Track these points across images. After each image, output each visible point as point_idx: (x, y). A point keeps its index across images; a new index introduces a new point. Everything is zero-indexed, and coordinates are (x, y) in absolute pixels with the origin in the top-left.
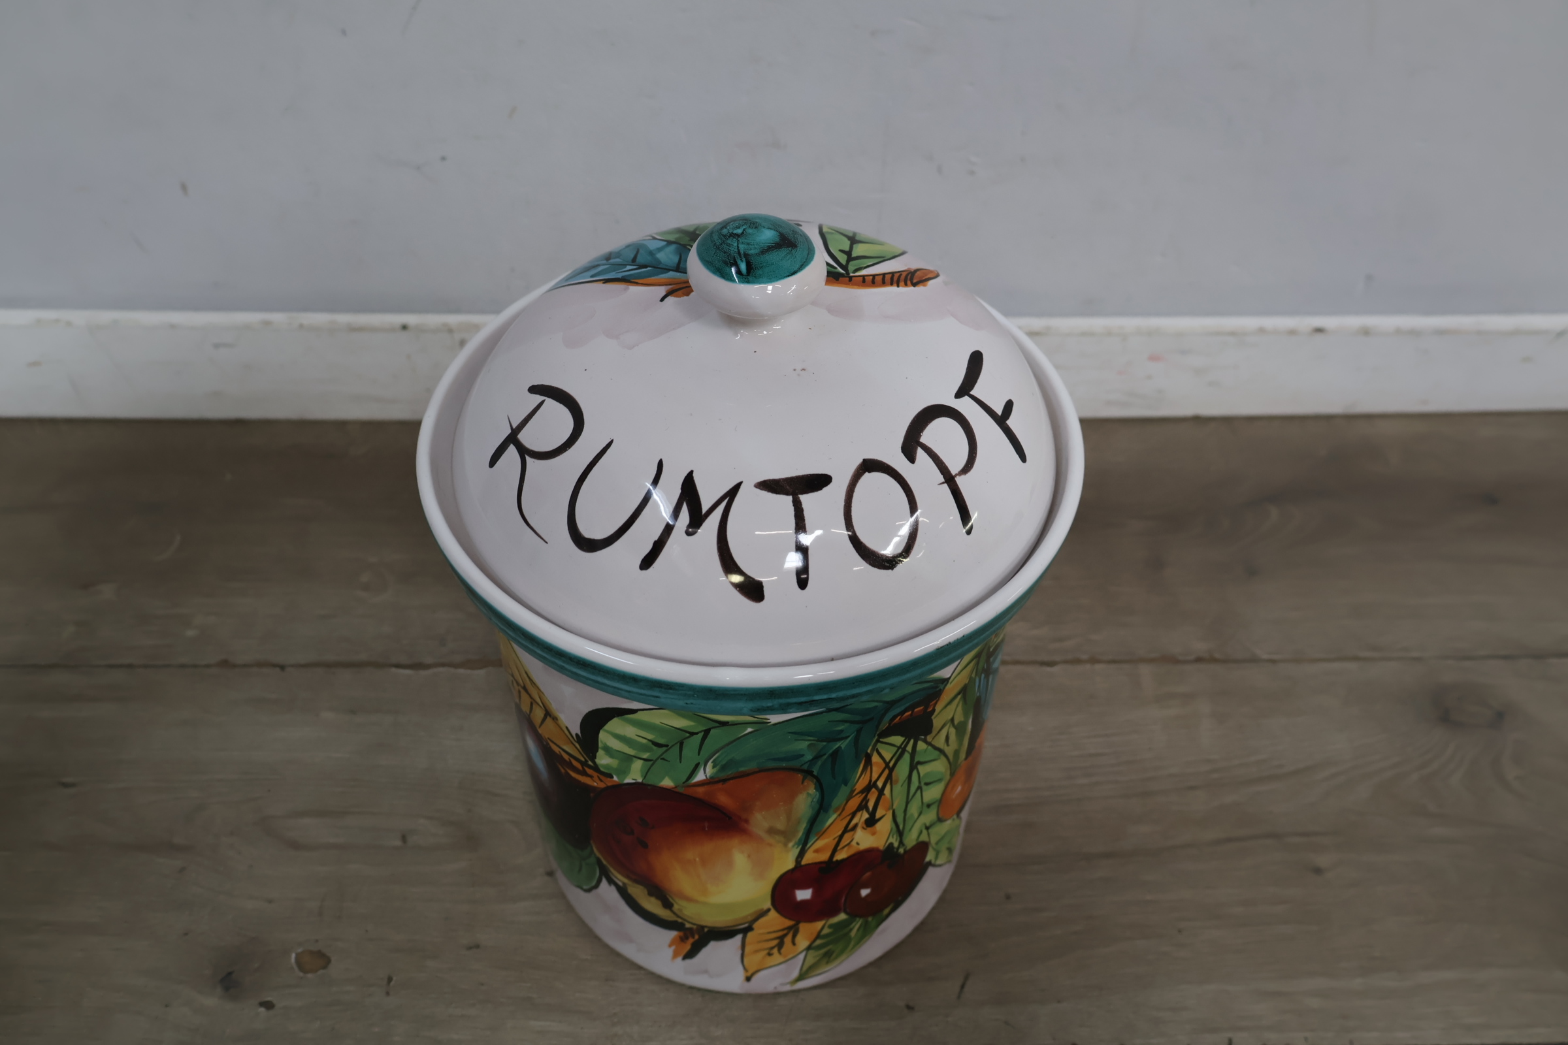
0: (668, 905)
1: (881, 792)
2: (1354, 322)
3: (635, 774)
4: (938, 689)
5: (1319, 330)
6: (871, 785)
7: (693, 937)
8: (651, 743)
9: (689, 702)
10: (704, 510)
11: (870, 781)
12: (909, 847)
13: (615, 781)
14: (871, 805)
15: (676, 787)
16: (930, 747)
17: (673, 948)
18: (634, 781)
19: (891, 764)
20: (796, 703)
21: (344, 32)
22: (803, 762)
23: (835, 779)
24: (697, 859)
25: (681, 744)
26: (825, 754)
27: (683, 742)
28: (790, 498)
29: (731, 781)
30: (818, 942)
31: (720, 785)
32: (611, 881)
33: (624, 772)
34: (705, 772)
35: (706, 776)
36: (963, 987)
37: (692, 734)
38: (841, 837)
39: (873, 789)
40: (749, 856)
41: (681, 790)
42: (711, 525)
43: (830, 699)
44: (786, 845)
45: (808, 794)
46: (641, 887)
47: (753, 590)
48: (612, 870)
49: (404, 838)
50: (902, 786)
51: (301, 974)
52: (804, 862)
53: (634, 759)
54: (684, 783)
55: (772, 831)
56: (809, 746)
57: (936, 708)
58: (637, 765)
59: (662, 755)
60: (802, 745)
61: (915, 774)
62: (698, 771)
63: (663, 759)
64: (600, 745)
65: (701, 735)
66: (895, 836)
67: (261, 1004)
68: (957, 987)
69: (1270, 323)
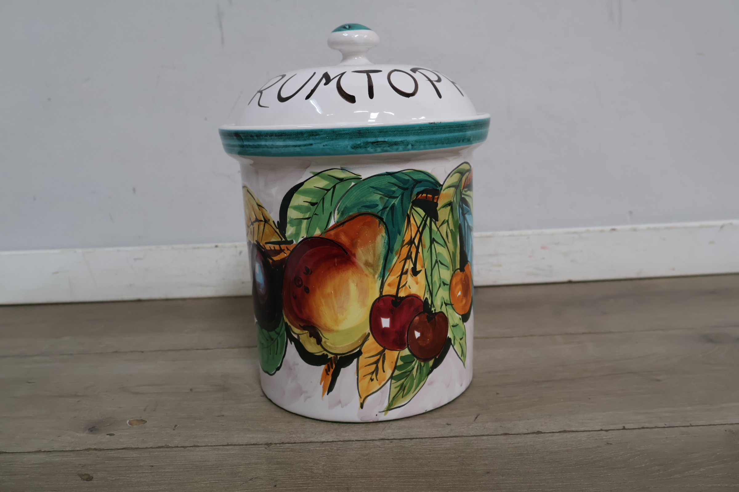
0: (319, 342)
1: (417, 248)
2: (629, 227)
3: (303, 235)
4: (437, 189)
5: (614, 230)
6: (411, 242)
7: (332, 368)
8: (310, 204)
9: (325, 144)
10: (331, 79)
11: (411, 237)
12: (437, 311)
13: (294, 244)
14: (413, 256)
15: (321, 234)
16: (438, 232)
17: (323, 383)
18: (303, 239)
19: (420, 229)
20: (370, 143)
21: (206, 119)
22: (378, 211)
23: (394, 228)
24: (333, 292)
25: (323, 199)
26: (388, 207)
27: (324, 198)
28: (366, 74)
29: (346, 224)
30: (397, 373)
31: (341, 228)
32: (292, 339)
33: (297, 234)
34: (334, 219)
35: (335, 221)
36: (476, 418)
37: (328, 190)
38: (401, 276)
39: (413, 245)
40: (357, 286)
41: (324, 236)
42: (334, 83)
43: (385, 141)
44: (374, 276)
45: (383, 236)
46: (307, 331)
47: (351, 99)
48: (292, 327)
50: (427, 252)
51: (131, 426)
52: (384, 294)
53: (303, 220)
54: (325, 230)
55: (367, 264)
56: (381, 198)
57: (438, 202)
58: (305, 223)
59: (314, 212)
60: (376, 197)
61: (433, 245)
62: (331, 219)
63: (316, 214)
64: (288, 220)
65: (332, 190)
66: (428, 293)
67: (107, 435)
68: (473, 418)
69: (591, 229)
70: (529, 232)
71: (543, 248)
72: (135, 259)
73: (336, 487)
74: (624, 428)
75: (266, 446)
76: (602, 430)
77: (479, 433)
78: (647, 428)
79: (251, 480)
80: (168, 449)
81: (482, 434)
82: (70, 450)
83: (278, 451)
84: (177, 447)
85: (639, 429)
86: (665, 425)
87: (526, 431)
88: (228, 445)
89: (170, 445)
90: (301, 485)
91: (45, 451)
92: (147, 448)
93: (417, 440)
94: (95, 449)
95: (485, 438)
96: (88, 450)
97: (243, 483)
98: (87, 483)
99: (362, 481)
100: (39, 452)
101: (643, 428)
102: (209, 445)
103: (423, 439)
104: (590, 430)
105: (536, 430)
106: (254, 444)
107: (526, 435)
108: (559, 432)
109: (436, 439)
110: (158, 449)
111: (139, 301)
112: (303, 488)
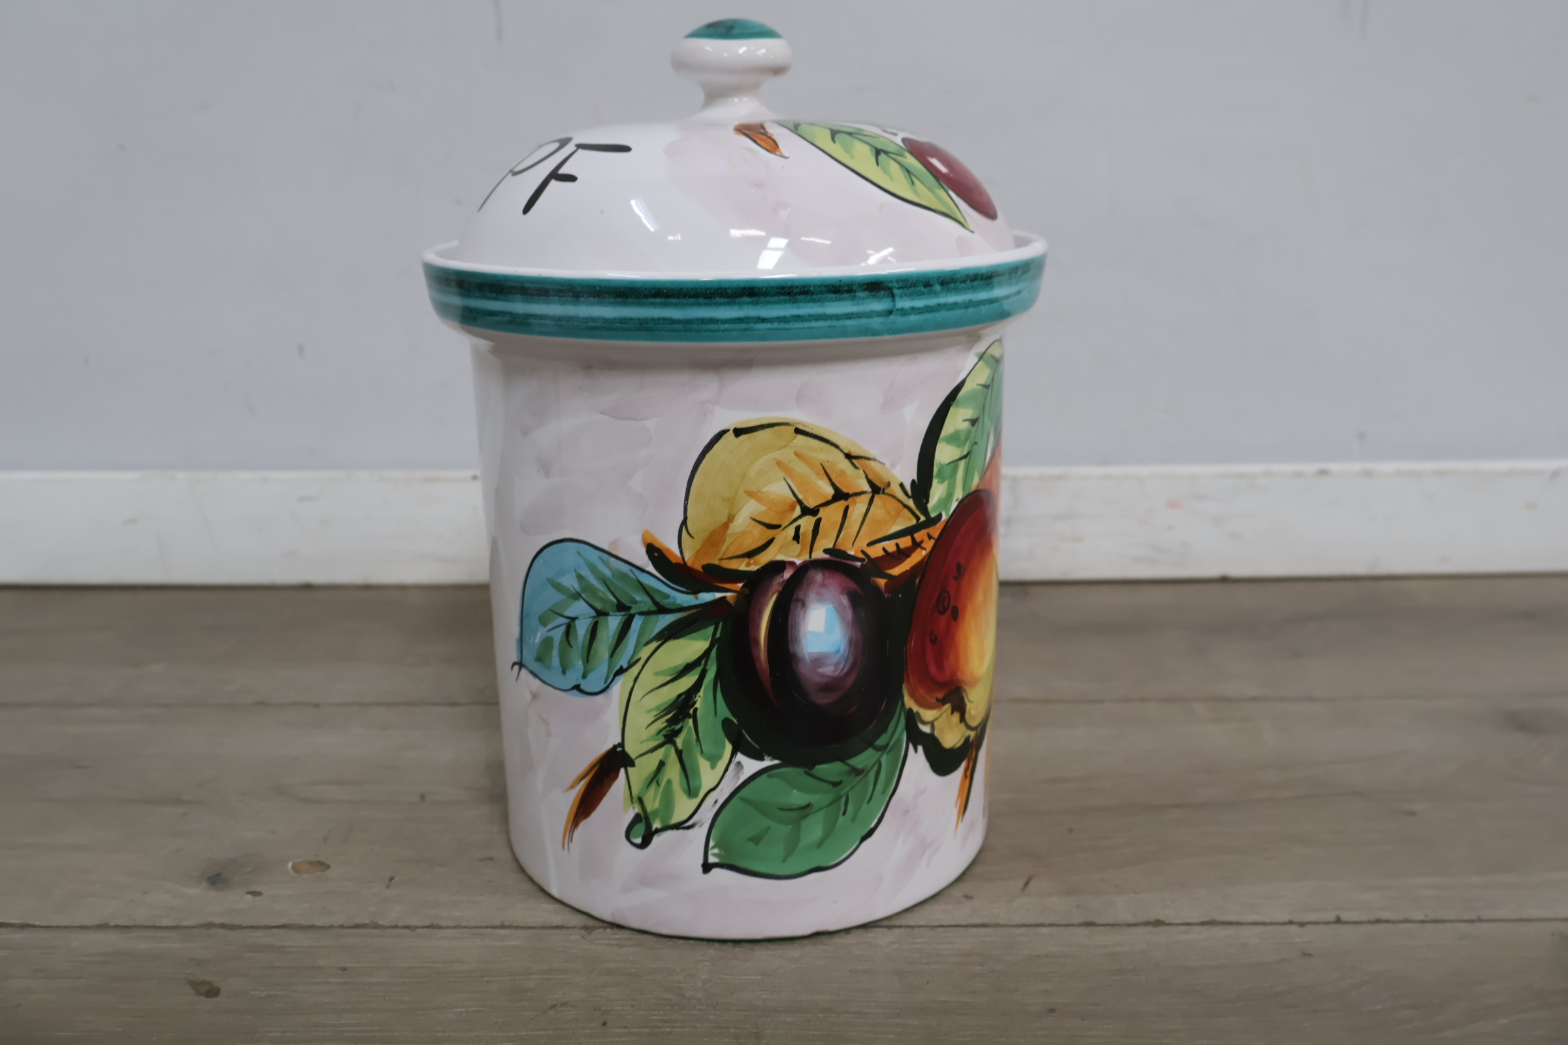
2: (1356, 466)
5: (1323, 472)
36: (1026, 884)
49: (422, 797)
51: (296, 875)
67: (248, 893)
68: (1020, 884)
69: (1276, 467)
70: (1144, 470)
71: (1173, 505)
72: (301, 499)
73: (732, 1030)
74: (1338, 921)
75: (583, 932)
76: (1291, 923)
77: (1032, 921)
78: (1387, 921)
79: (553, 1007)
80: (377, 931)
81: (1039, 921)
82: (170, 925)
83: (607, 945)
84: (396, 927)
85: (1370, 922)
86: (1426, 915)
87: (1130, 919)
88: (503, 927)
89: (380, 922)
90: (659, 1024)
91: (116, 927)
92: (331, 927)
93: (902, 930)
94: (223, 926)
95: (1044, 930)
96: (209, 926)
97: (537, 1015)
98: (207, 1003)
99: (789, 1019)
100: (103, 927)
101: (1378, 921)
102: (464, 924)
103: (916, 929)
104: (1267, 920)
105: (1152, 916)
106: (557, 927)
107: (1132, 929)
108: (1202, 924)
109: (941, 929)
110: (355, 931)
111: (308, 587)
112: (663, 1030)
